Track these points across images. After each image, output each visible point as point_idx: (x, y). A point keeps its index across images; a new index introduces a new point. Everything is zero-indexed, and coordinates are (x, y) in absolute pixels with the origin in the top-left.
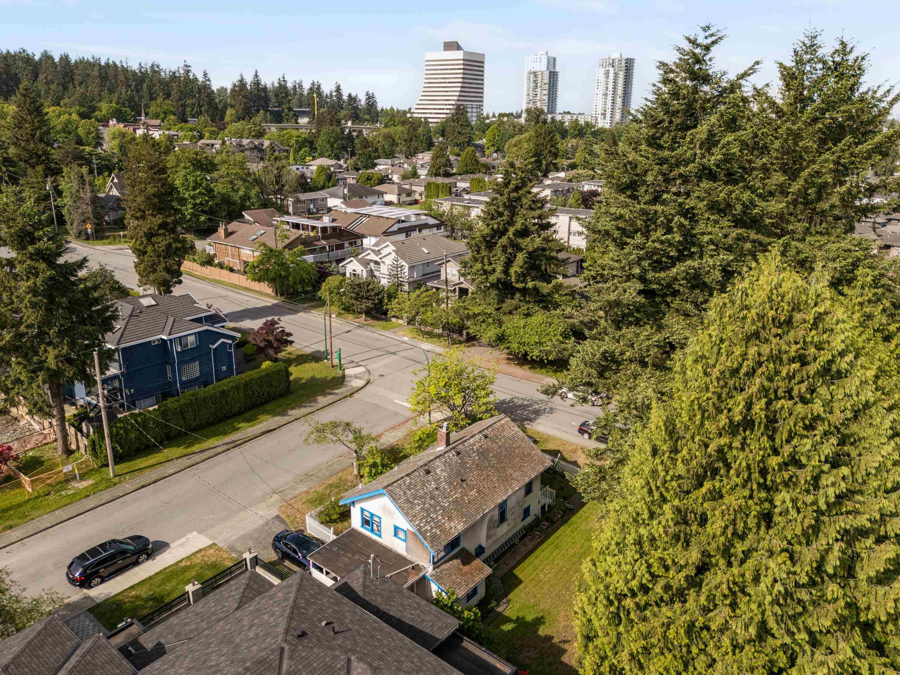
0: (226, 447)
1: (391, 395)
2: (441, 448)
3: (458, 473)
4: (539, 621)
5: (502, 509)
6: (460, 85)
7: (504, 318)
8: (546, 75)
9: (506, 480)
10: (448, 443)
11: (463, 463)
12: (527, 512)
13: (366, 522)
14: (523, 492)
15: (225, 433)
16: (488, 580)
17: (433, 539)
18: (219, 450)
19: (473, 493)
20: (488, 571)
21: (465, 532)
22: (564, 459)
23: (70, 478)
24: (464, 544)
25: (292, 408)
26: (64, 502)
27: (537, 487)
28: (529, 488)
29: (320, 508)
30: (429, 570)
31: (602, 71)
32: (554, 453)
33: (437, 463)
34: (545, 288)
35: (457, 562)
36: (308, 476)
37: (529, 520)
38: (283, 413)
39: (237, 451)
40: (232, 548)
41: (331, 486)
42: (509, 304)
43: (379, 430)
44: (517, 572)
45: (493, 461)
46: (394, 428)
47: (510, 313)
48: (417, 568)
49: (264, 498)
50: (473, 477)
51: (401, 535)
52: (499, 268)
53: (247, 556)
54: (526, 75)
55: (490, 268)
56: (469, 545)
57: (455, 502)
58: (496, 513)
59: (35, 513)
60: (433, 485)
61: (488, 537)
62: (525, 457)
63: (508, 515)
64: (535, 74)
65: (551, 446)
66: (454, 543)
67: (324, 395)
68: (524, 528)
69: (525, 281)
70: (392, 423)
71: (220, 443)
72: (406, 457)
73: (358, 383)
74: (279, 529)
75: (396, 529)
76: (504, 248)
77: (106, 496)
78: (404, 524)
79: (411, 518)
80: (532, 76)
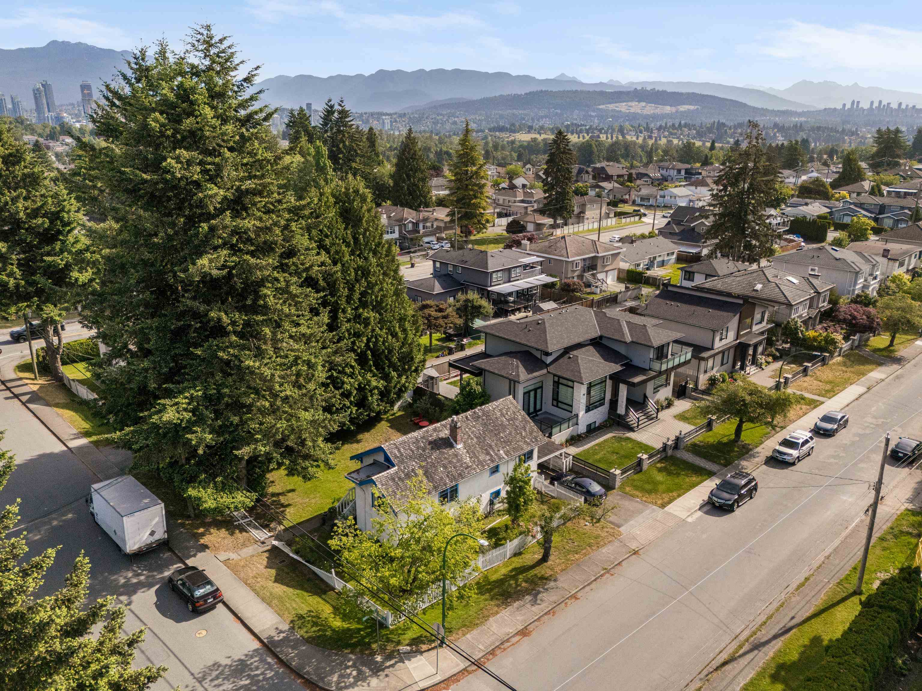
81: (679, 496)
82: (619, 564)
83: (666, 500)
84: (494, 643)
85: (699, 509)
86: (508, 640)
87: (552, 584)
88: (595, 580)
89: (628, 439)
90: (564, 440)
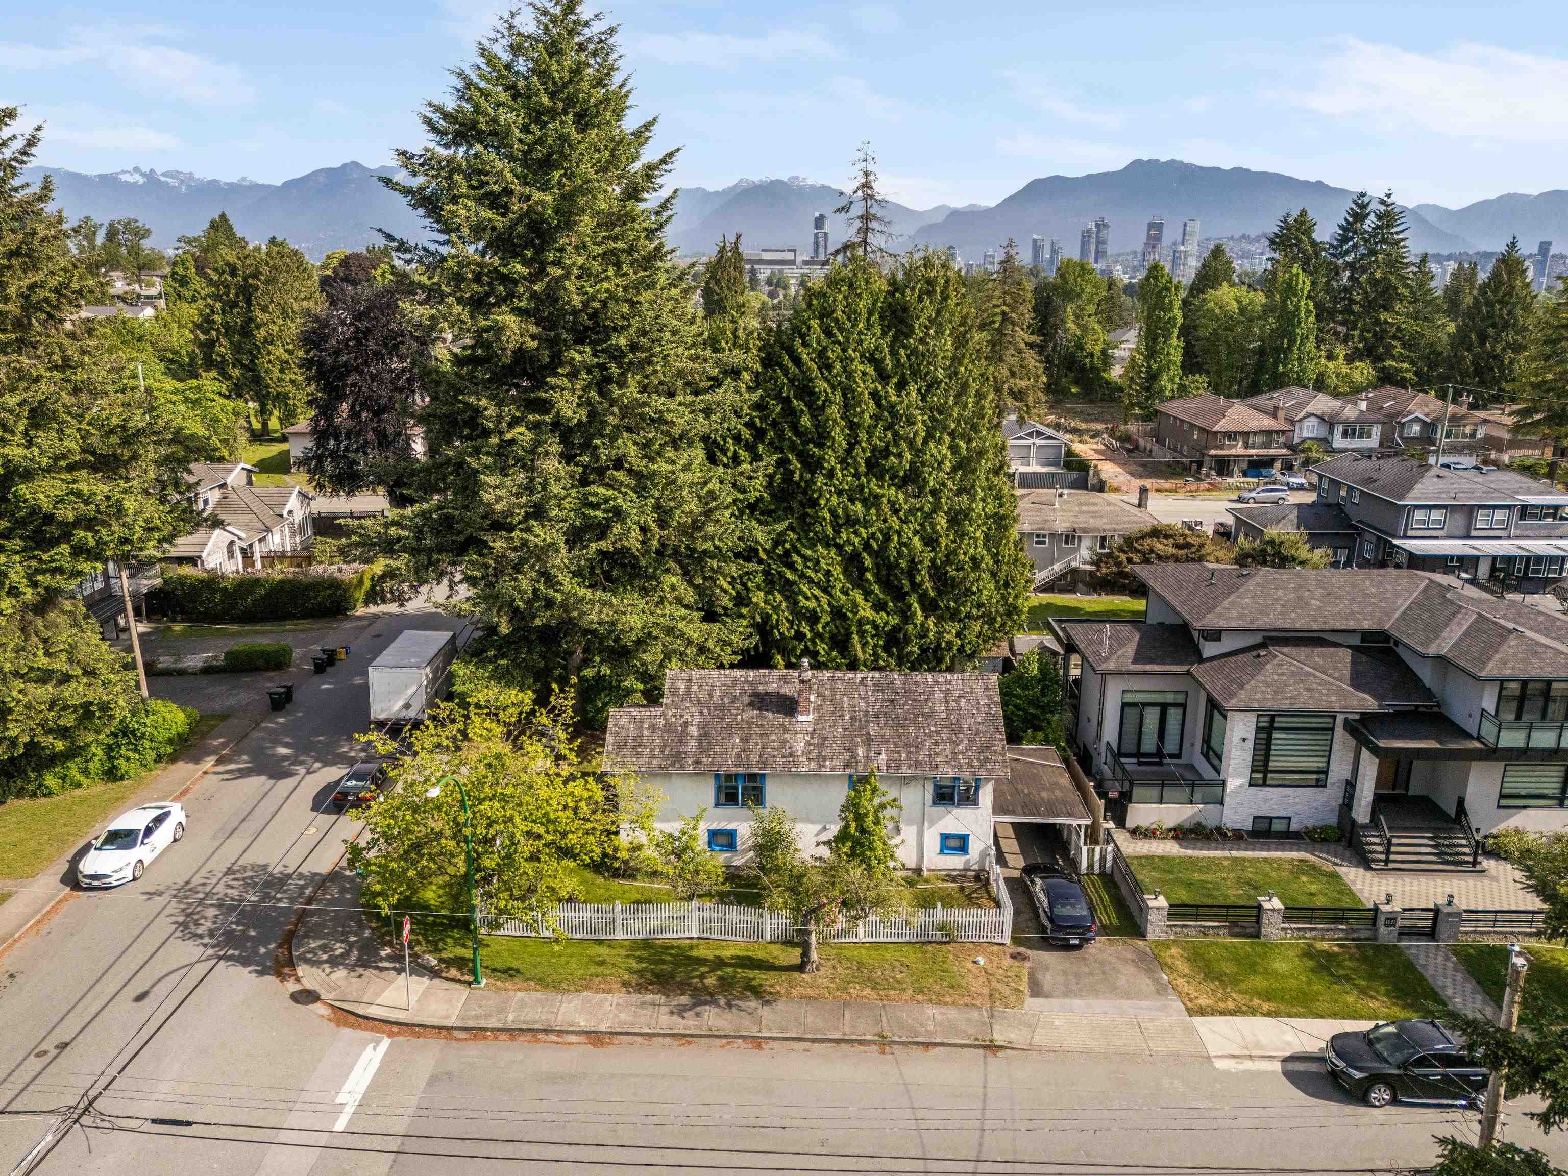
81: (1268, 1014)
82: (927, 1045)
83: (1231, 1005)
84: (536, 1022)
85: (1286, 1060)
86: (560, 1033)
87: (753, 1004)
88: (838, 1041)
89: (1335, 876)
90: (1171, 824)
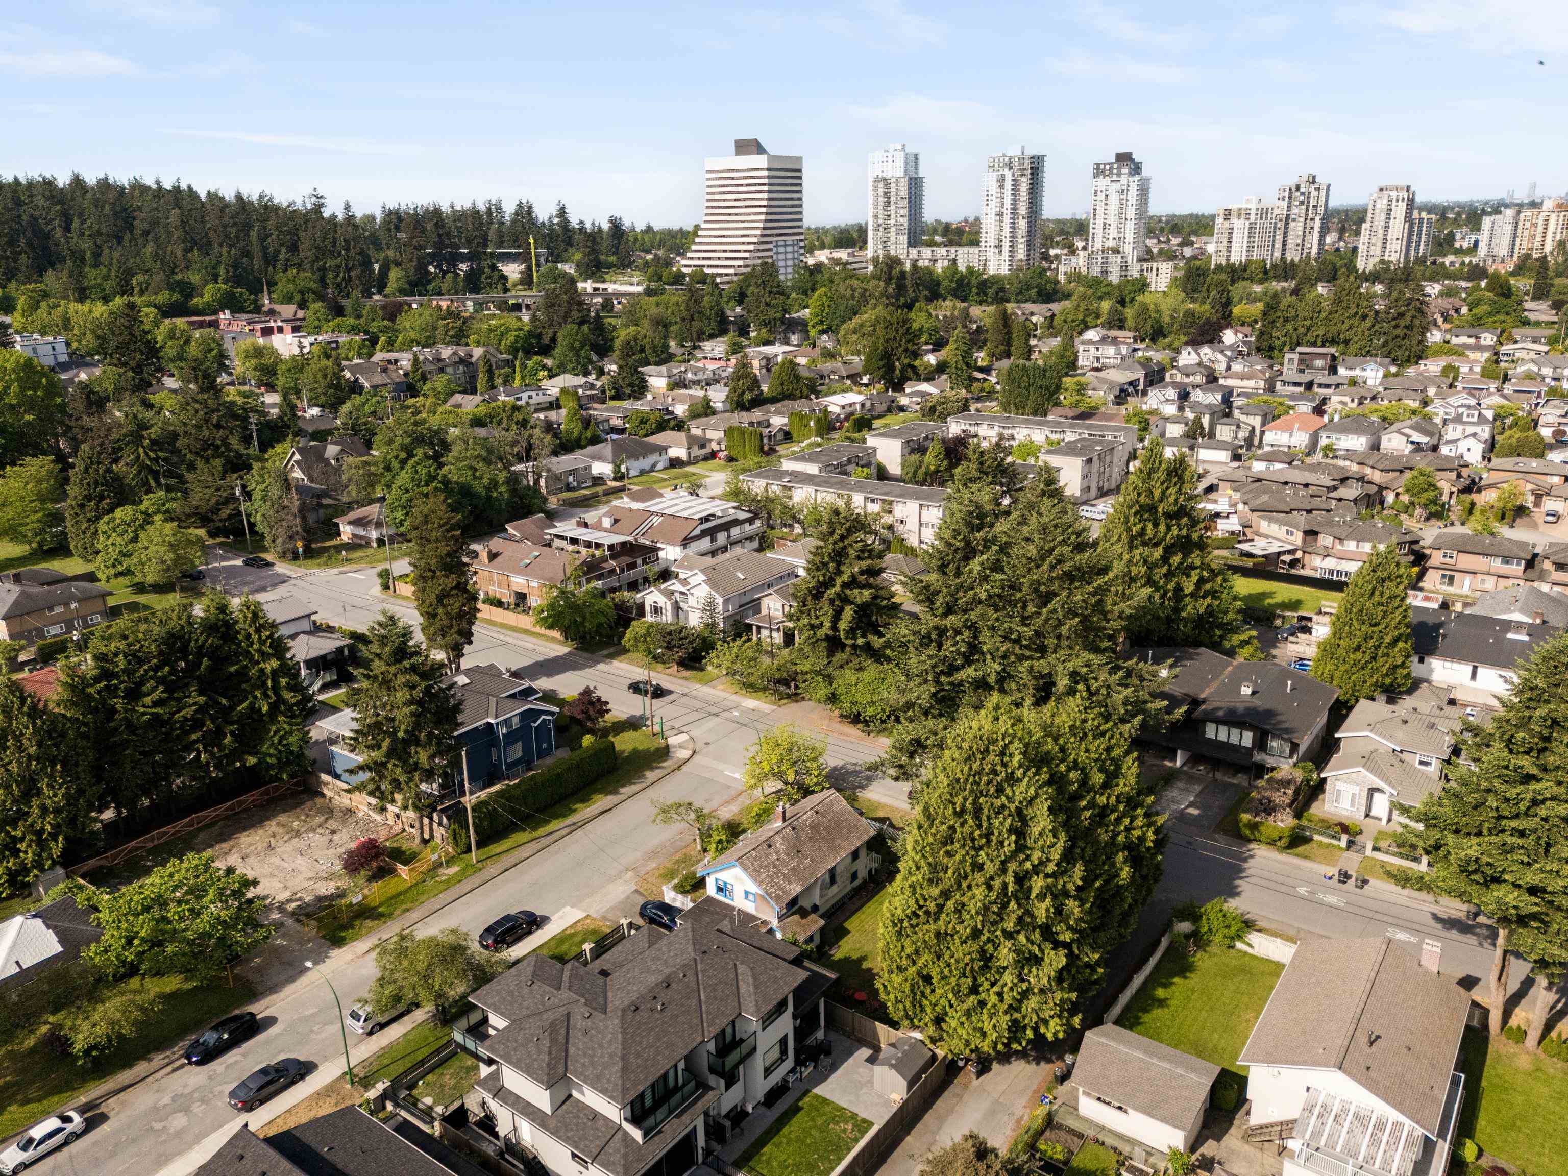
0: (567, 830)
1: (720, 766)
2: (779, 824)
3: (794, 846)
4: (863, 958)
5: (832, 873)
6: (764, 210)
7: (836, 673)
8: (904, 183)
9: (835, 849)
10: (784, 820)
11: (798, 838)
12: (854, 876)
13: (720, 890)
14: (849, 860)
15: (564, 816)
16: (822, 929)
17: (777, 899)
18: (564, 832)
19: (808, 861)
20: (822, 922)
21: (802, 893)
22: (892, 825)
23: (438, 865)
24: (802, 903)
25: (623, 786)
26: (442, 887)
27: (863, 853)
28: (855, 855)
29: (675, 881)
30: (775, 923)
31: (993, 177)
32: (882, 820)
33: (777, 838)
34: (877, 642)
35: (796, 917)
36: (654, 854)
37: (857, 883)
38: (615, 792)
39: (579, 833)
40: (604, 918)
41: (678, 861)
42: (840, 657)
43: (714, 804)
44: (846, 925)
45: (824, 833)
46: (728, 802)
47: (842, 667)
48: (764, 923)
49: (618, 876)
50: (806, 849)
51: (751, 897)
52: (827, 624)
53: (624, 922)
54: (870, 184)
55: (818, 622)
56: (806, 904)
57: (793, 869)
58: (827, 877)
59: (422, 898)
60: (775, 856)
61: (821, 897)
62: (852, 828)
63: (838, 878)
64: (886, 182)
65: (881, 814)
66: (794, 902)
67: (652, 769)
68: (854, 889)
69: (855, 638)
70: (725, 798)
71: (561, 825)
72: (744, 831)
73: (684, 754)
74: (641, 901)
75: (747, 893)
76: (832, 601)
77: (476, 880)
78: (753, 888)
79: (760, 883)
80: (881, 185)
